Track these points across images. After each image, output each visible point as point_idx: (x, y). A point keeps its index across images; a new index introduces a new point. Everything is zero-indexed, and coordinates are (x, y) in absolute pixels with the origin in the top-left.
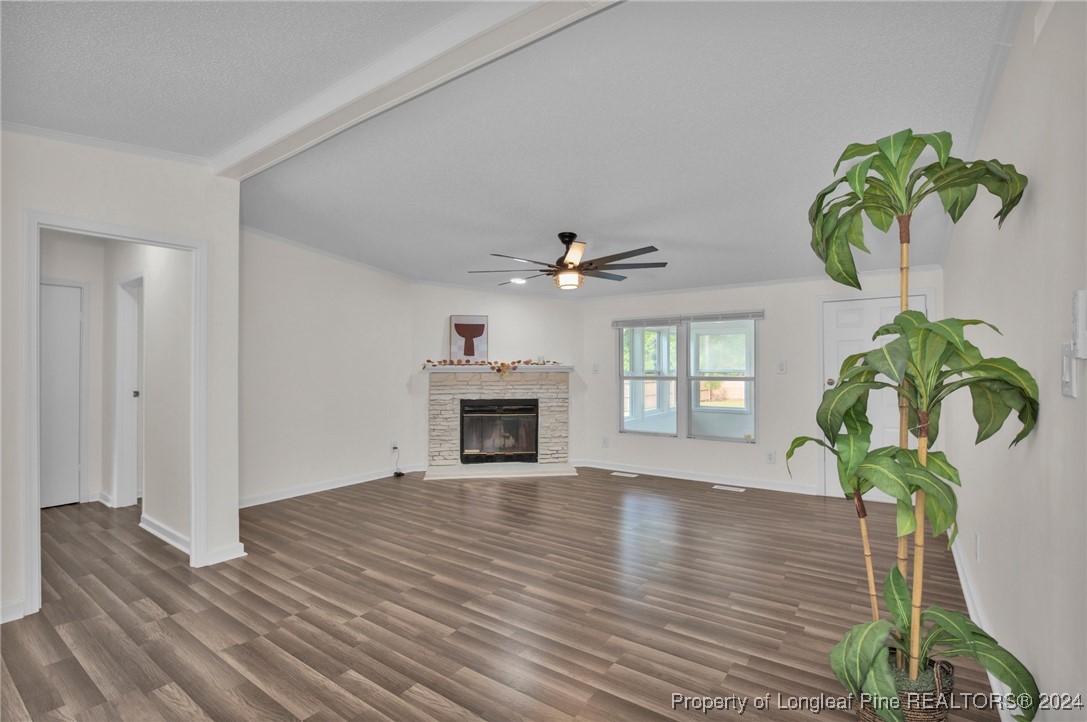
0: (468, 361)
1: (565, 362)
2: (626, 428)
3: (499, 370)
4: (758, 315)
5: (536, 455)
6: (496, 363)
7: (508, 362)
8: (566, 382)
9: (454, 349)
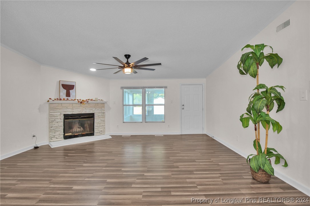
0: (68, 99)
2: (125, 121)
3: (81, 103)
4: (166, 87)
5: (94, 133)
6: (80, 100)
7: (85, 99)
8: (104, 107)
9: (61, 94)
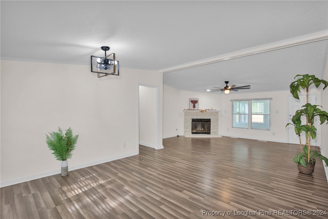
0: (194, 109)
1: (218, 110)
2: (234, 126)
3: (202, 112)
4: (271, 99)
5: (210, 132)
6: (201, 110)
7: (204, 110)
8: (218, 114)
9: (191, 106)
